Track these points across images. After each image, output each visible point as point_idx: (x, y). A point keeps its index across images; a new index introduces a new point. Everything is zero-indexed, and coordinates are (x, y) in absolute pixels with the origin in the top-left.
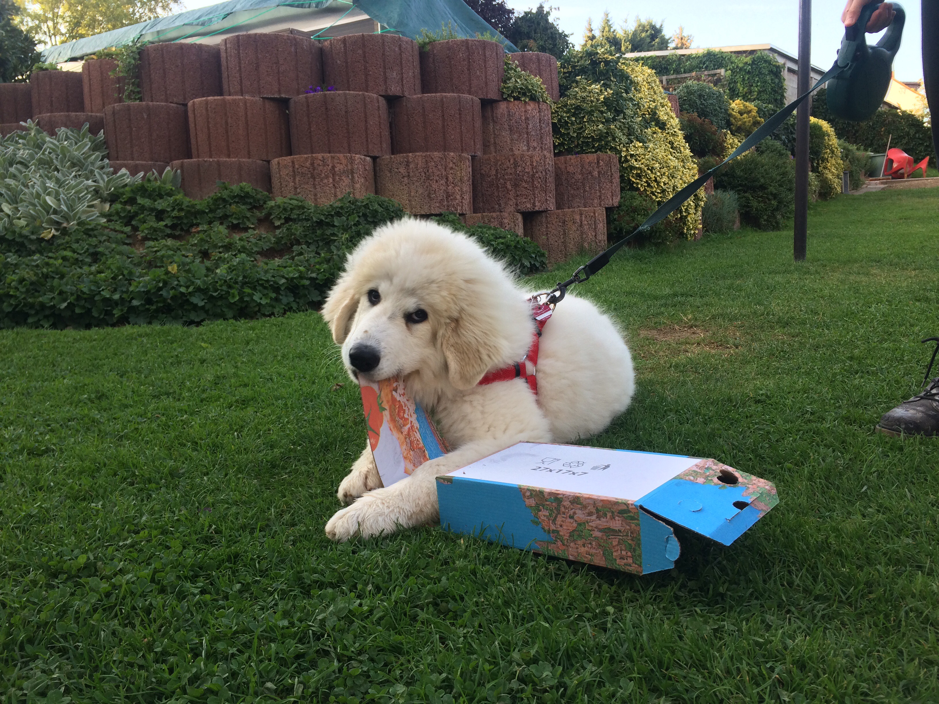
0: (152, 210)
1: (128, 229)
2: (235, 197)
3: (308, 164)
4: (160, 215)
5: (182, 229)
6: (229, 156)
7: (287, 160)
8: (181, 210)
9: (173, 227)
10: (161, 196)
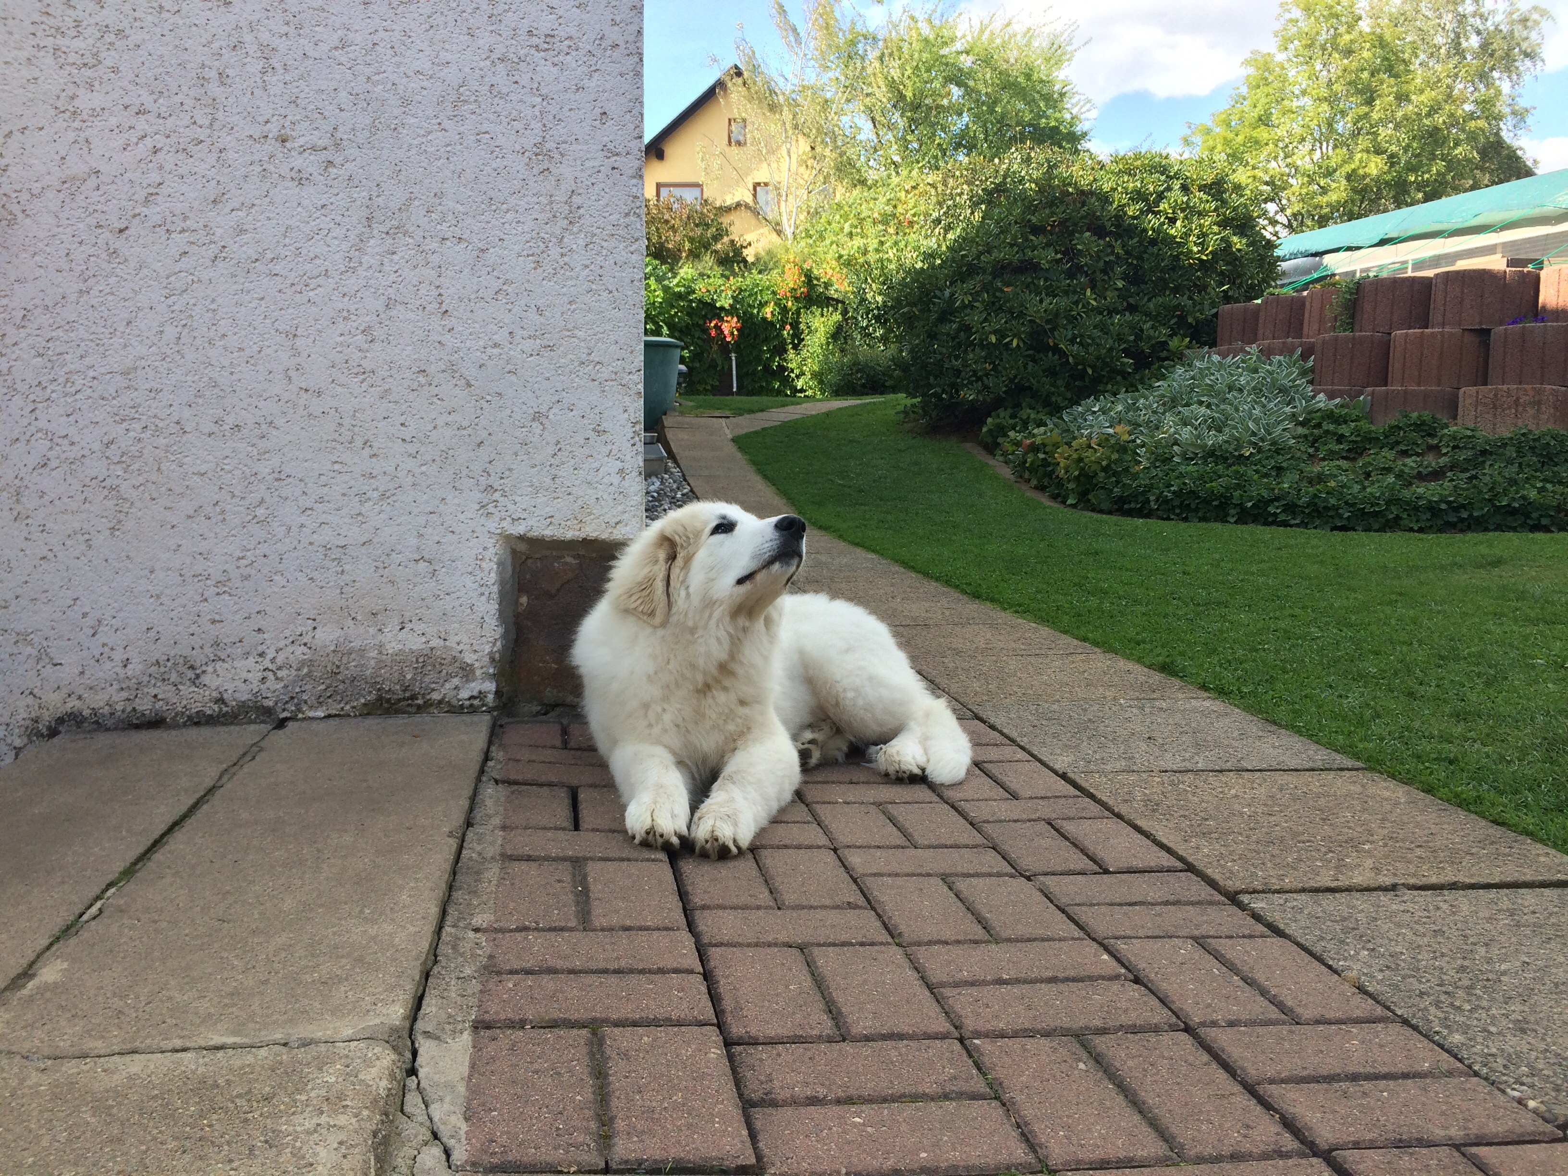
0: (1335, 434)
1: (1311, 450)
2: (1411, 425)
3: (1491, 396)
4: (1340, 439)
5: (1356, 453)
6: (1419, 385)
7: (1472, 390)
8: (1358, 435)
9: (1349, 450)
10: (1345, 422)
